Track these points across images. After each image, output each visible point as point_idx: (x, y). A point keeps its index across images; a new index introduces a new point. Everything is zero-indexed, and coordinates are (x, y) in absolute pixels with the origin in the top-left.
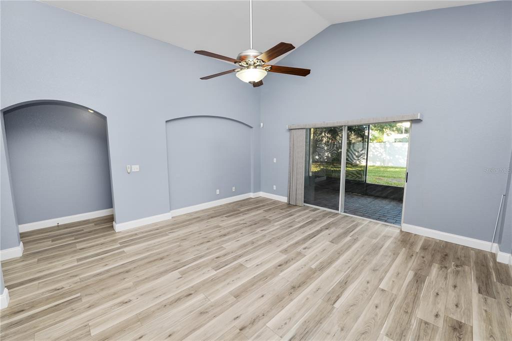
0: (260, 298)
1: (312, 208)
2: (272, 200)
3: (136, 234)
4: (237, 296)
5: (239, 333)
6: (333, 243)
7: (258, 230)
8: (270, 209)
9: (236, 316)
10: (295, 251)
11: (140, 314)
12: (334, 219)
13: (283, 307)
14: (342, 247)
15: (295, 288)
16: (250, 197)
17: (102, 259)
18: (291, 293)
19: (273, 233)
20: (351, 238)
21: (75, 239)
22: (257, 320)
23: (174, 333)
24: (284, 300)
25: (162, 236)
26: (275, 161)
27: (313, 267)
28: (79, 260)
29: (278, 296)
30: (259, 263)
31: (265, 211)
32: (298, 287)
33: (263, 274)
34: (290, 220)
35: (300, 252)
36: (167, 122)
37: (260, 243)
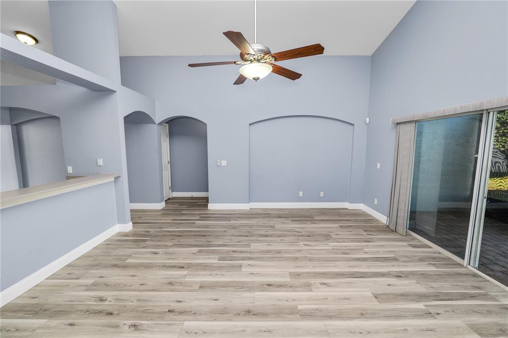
0: (212, 300)
1: (421, 242)
2: (370, 216)
3: (215, 214)
4: (201, 287)
5: (166, 312)
6: (376, 297)
7: (302, 243)
8: (351, 226)
9: (180, 300)
10: (307, 280)
11: (151, 263)
12: (437, 269)
13: (215, 320)
14: (380, 310)
15: (249, 313)
16: (347, 207)
17: (181, 223)
18: (239, 315)
19: (312, 252)
20: (424, 307)
21: (188, 207)
22: (185, 313)
23: (145, 284)
24: (224, 315)
25: (226, 220)
26: (378, 167)
27: (300, 307)
28: (174, 220)
29: (226, 308)
30: (255, 273)
31: (341, 227)
32: (252, 314)
33: (243, 283)
34: (356, 246)
35: (311, 284)
36: (250, 125)
37: (284, 255)
